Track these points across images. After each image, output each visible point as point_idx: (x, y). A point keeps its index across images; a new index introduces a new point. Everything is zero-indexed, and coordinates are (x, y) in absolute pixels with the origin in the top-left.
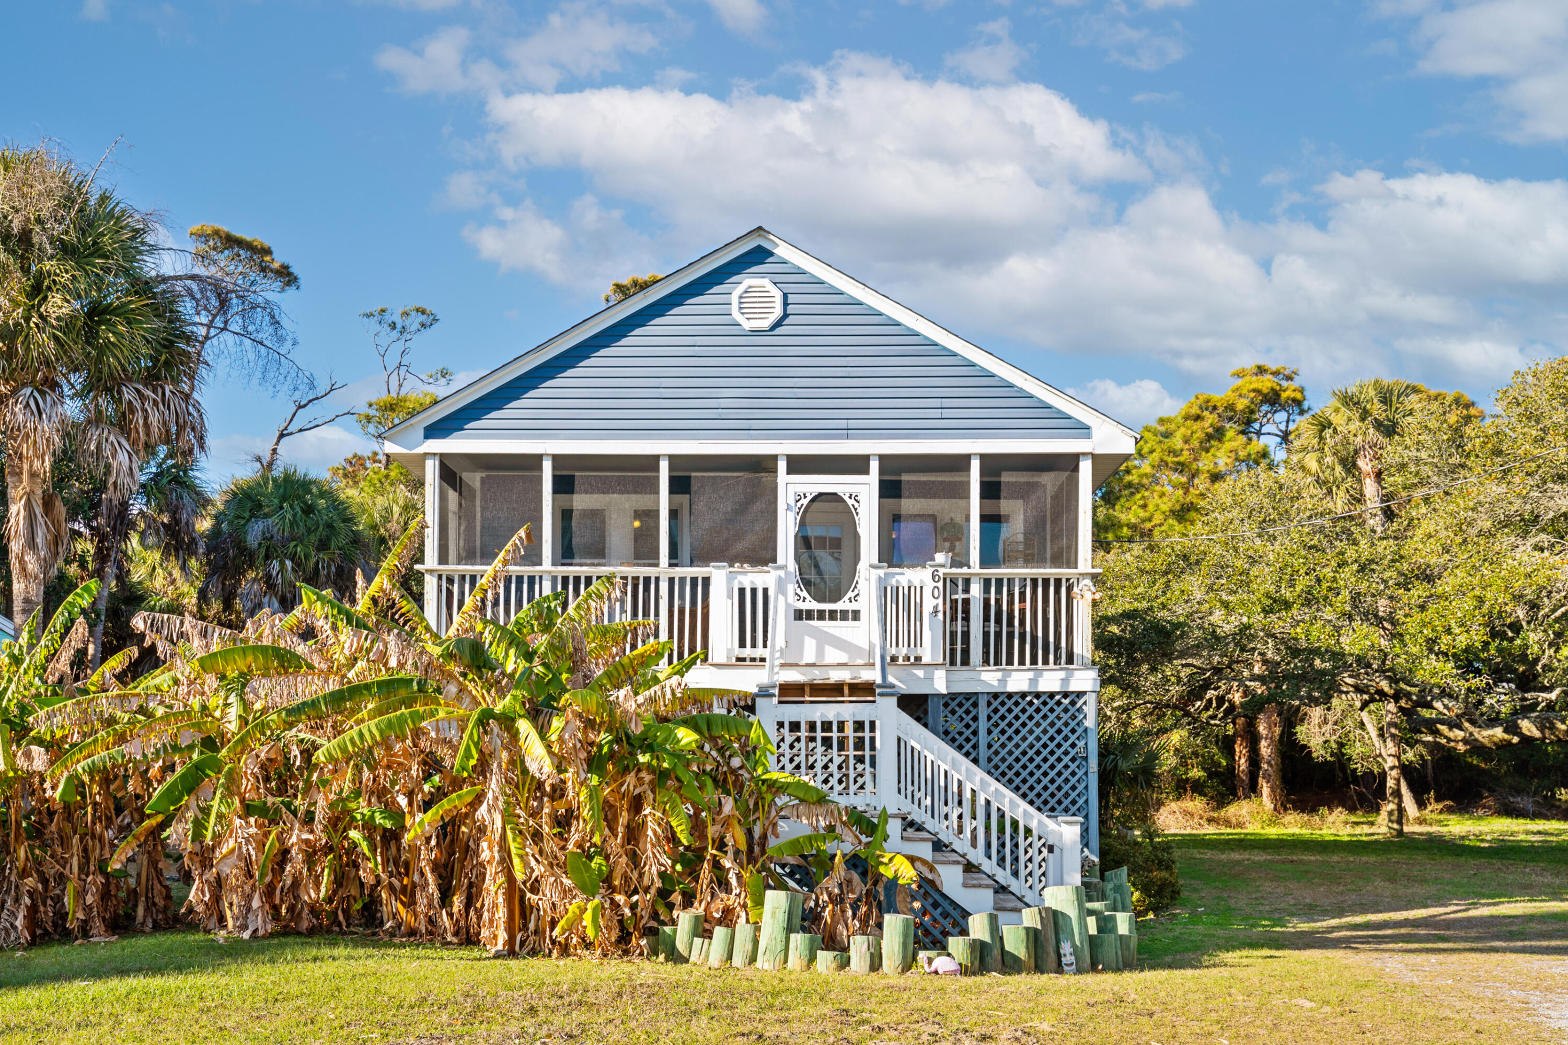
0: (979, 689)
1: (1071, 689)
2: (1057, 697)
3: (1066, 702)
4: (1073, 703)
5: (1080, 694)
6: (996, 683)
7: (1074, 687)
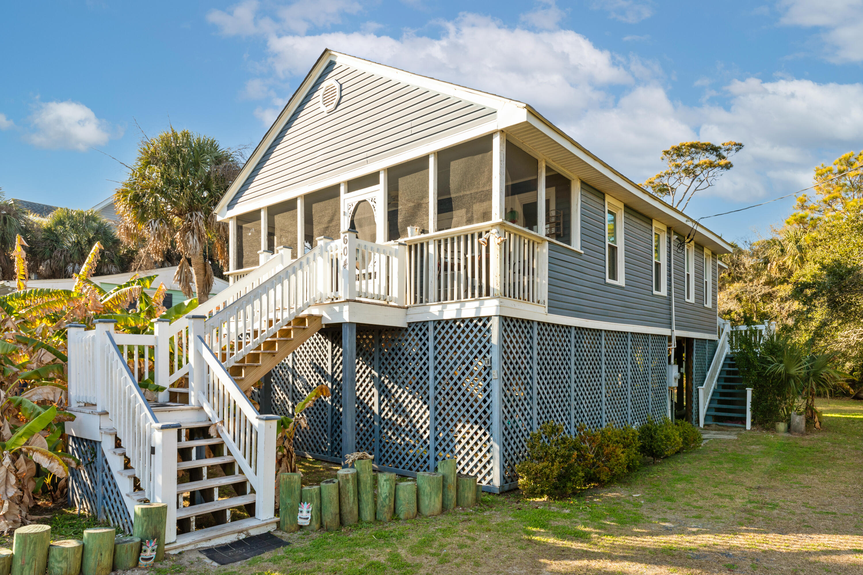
0: (428, 319)
1: (482, 315)
2: (475, 321)
3: (480, 324)
4: (484, 325)
5: (489, 318)
6: (437, 314)
7: (484, 313)
